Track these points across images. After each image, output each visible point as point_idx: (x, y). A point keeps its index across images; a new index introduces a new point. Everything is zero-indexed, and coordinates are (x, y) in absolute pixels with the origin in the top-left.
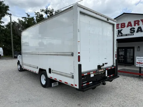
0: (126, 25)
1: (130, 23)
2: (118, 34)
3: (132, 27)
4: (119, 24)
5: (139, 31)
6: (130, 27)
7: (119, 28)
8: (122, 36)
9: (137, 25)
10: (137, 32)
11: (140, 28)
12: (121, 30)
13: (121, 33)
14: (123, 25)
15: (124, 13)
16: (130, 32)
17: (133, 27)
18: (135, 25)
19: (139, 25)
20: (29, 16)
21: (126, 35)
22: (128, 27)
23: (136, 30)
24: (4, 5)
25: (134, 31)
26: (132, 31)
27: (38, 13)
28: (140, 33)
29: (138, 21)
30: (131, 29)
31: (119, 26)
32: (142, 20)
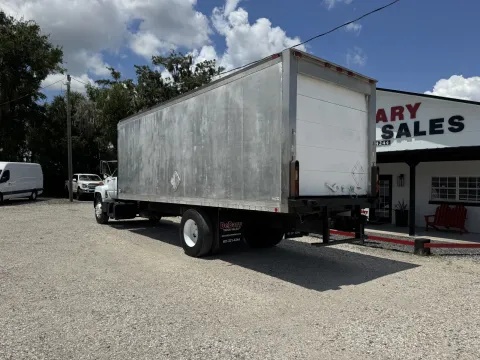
1: (381, 112)
3: (386, 123)
6: (382, 124)
10: (399, 136)
11: (404, 126)
16: (383, 136)
17: (389, 122)
18: (393, 119)
20: (116, 75)
22: (377, 121)
23: (395, 131)
24: (48, 46)
25: (391, 134)
26: (387, 133)
27: (144, 68)
29: (401, 109)
30: (384, 129)
32: (409, 107)
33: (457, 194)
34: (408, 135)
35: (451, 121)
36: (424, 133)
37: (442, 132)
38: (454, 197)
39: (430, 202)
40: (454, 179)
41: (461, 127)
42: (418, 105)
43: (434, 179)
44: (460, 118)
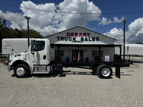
1: (81, 34)
2: (73, 40)
4: (74, 33)
6: (81, 37)
7: (73, 36)
8: (75, 42)
10: (85, 40)
11: (86, 38)
12: (75, 38)
13: (75, 40)
17: (83, 37)
18: (84, 36)
19: (86, 36)
21: (79, 42)
22: (79, 36)
23: (84, 39)
26: (82, 39)
28: (86, 42)
29: (86, 34)
30: (81, 38)
32: (87, 33)
33: (97, 54)
34: (87, 40)
35: (97, 38)
36: (91, 40)
37: (95, 40)
38: (97, 55)
39: (92, 56)
40: (97, 51)
41: (99, 40)
42: (89, 33)
43: (93, 51)
44: (98, 38)
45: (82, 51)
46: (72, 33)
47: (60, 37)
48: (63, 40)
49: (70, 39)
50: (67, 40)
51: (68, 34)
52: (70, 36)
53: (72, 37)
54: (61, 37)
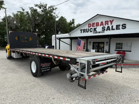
0: (100, 24)
1: (102, 22)
2: (94, 31)
4: (95, 23)
5: (108, 29)
6: (102, 26)
7: (94, 26)
8: (96, 33)
9: (107, 24)
11: (108, 27)
12: (96, 28)
13: (96, 31)
14: (97, 24)
15: (98, 14)
16: (102, 30)
17: (104, 26)
19: (108, 24)
21: (99, 32)
22: (100, 25)
25: (105, 29)
26: (104, 29)
29: (108, 21)
30: (103, 28)
31: (94, 25)
32: (110, 21)
34: (110, 30)
36: (114, 29)
37: (119, 29)
38: (122, 49)
39: (115, 50)
40: (122, 43)
41: (125, 27)
42: (113, 20)
43: (116, 43)
44: (125, 25)
45: (103, 43)
46: (93, 24)
47: (82, 30)
48: (85, 32)
49: (91, 30)
50: (88, 31)
51: (90, 25)
52: (91, 27)
53: (93, 28)
54: (84, 30)
